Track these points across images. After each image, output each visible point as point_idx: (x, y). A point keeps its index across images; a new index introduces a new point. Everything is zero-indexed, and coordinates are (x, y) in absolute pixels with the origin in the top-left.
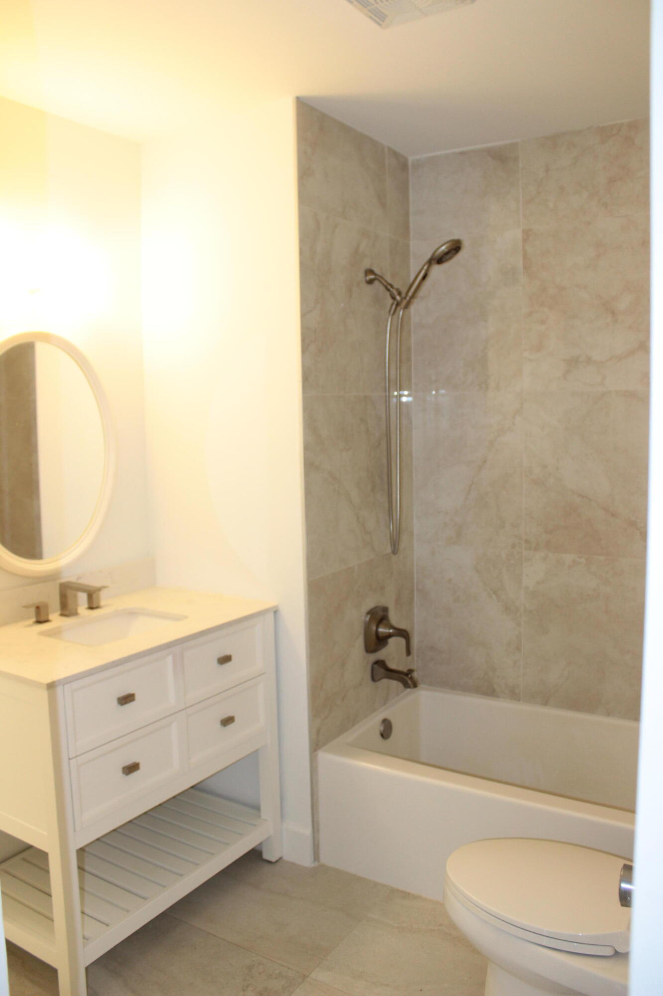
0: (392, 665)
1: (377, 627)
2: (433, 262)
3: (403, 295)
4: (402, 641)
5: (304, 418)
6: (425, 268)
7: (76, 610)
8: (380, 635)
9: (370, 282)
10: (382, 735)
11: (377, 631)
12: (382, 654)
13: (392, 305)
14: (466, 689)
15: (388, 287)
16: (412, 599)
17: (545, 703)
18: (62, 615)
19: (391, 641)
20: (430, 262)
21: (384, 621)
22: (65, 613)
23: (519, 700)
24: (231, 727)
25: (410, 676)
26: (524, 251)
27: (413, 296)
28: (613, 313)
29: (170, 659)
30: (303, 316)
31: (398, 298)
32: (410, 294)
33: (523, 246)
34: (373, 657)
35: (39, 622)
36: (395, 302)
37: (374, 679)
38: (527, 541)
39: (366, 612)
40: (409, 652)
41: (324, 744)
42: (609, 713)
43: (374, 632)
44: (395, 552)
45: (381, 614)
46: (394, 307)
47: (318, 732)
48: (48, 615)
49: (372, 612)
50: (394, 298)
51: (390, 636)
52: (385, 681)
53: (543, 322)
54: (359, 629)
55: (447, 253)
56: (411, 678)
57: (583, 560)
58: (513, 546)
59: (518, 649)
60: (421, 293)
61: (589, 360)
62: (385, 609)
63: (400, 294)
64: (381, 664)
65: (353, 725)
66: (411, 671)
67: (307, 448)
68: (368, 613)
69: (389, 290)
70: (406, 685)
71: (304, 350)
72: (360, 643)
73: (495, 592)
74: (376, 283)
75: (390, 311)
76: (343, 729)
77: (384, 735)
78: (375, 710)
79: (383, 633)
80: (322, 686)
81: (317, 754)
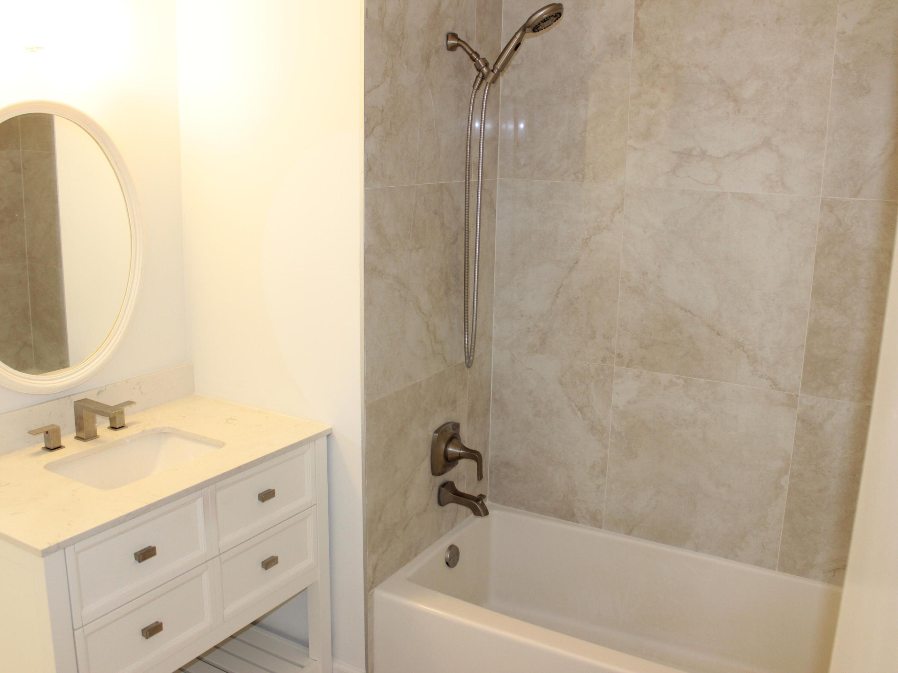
0: (462, 488)
1: (447, 446)
2: (527, 29)
3: (491, 67)
4: (474, 464)
5: (366, 215)
6: (518, 36)
7: (95, 432)
8: (449, 456)
9: (452, 48)
10: (447, 563)
11: (446, 451)
12: (450, 475)
13: (478, 76)
14: (543, 511)
15: (473, 56)
16: (488, 410)
17: (629, 533)
18: (78, 438)
19: (463, 463)
20: (524, 29)
21: (454, 441)
22: (82, 435)
23: (600, 527)
24: (274, 569)
25: (480, 502)
26: (637, 18)
27: (502, 70)
28: (735, 100)
29: (200, 502)
30: (367, 93)
31: (485, 70)
32: (499, 66)
33: (636, 14)
34: (440, 480)
35: (49, 449)
36: (481, 75)
37: (441, 503)
38: (619, 356)
39: (434, 431)
40: (480, 476)
41: (381, 581)
42: (697, 548)
43: (442, 453)
44: (468, 365)
45: (451, 431)
46: (479, 80)
47: (375, 569)
48: (59, 440)
49: (439, 431)
50: (479, 70)
51: (460, 457)
52: (452, 506)
53: (653, 106)
54: (425, 450)
55: (544, 21)
56: (483, 505)
57: (681, 381)
58: (604, 360)
59: (603, 472)
60: (513, 62)
61: (703, 154)
62: (456, 426)
63: (487, 65)
64: (448, 486)
65: (416, 555)
66: (481, 497)
67: (368, 250)
68: (436, 432)
69: (474, 60)
70: (477, 513)
71: (368, 133)
72: (426, 464)
73: (581, 409)
74: (459, 49)
75: (474, 86)
76: (405, 560)
77: (450, 563)
78: (441, 535)
79: (453, 453)
80: (380, 519)
81: (373, 593)
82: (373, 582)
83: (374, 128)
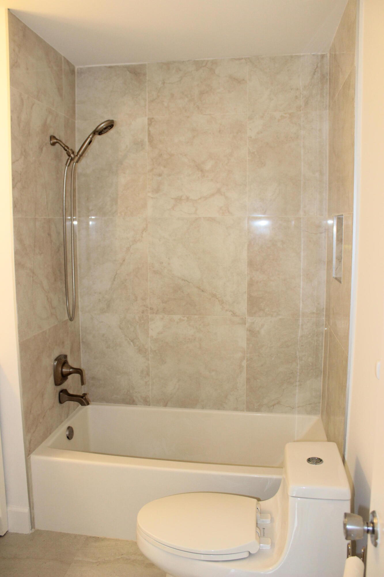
0: (71, 392)
1: (62, 368)
2: (96, 133)
3: (76, 154)
4: (77, 376)
6: (91, 136)
8: (64, 373)
9: (53, 144)
10: (68, 437)
11: (62, 372)
12: (65, 386)
13: (68, 159)
14: (116, 402)
15: (65, 148)
16: (80, 348)
17: (166, 405)
19: (71, 377)
20: (94, 133)
21: (66, 365)
23: (150, 405)
25: (84, 398)
26: (149, 131)
27: (81, 156)
28: (202, 171)
30: (13, 163)
31: (72, 155)
32: (80, 153)
33: (148, 128)
34: (59, 388)
36: (70, 158)
37: (61, 402)
38: (151, 309)
39: (54, 359)
40: (83, 383)
41: (34, 450)
42: (203, 408)
43: (60, 372)
44: (71, 319)
45: (63, 359)
46: (69, 161)
47: (30, 443)
49: (57, 359)
50: (69, 156)
51: (70, 373)
52: (67, 403)
53: (160, 175)
54: (51, 371)
55: (105, 128)
56: (85, 399)
57: (186, 318)
58: (143, 312)
59: (148, 374)
61: (188, 199)
62: (66, 356)
63: (73, 153)
64: (64, 391)
65: (50, 434)
66: (85, 395)
67: (16, 253)
68: (56, 360)
69: (66, 150)
70: (83, 404)
71: (14, 187)
72: (51, 380)
73: (132, 341)
74: (57, 144)
75: (66, 164)
76: (45, 436)
77: (69, 438)
78: (62, 422)
79: (66, 372)
80: (31, 412)
81: (30, 457)
82: (30, 451)
83: (17, 183)
